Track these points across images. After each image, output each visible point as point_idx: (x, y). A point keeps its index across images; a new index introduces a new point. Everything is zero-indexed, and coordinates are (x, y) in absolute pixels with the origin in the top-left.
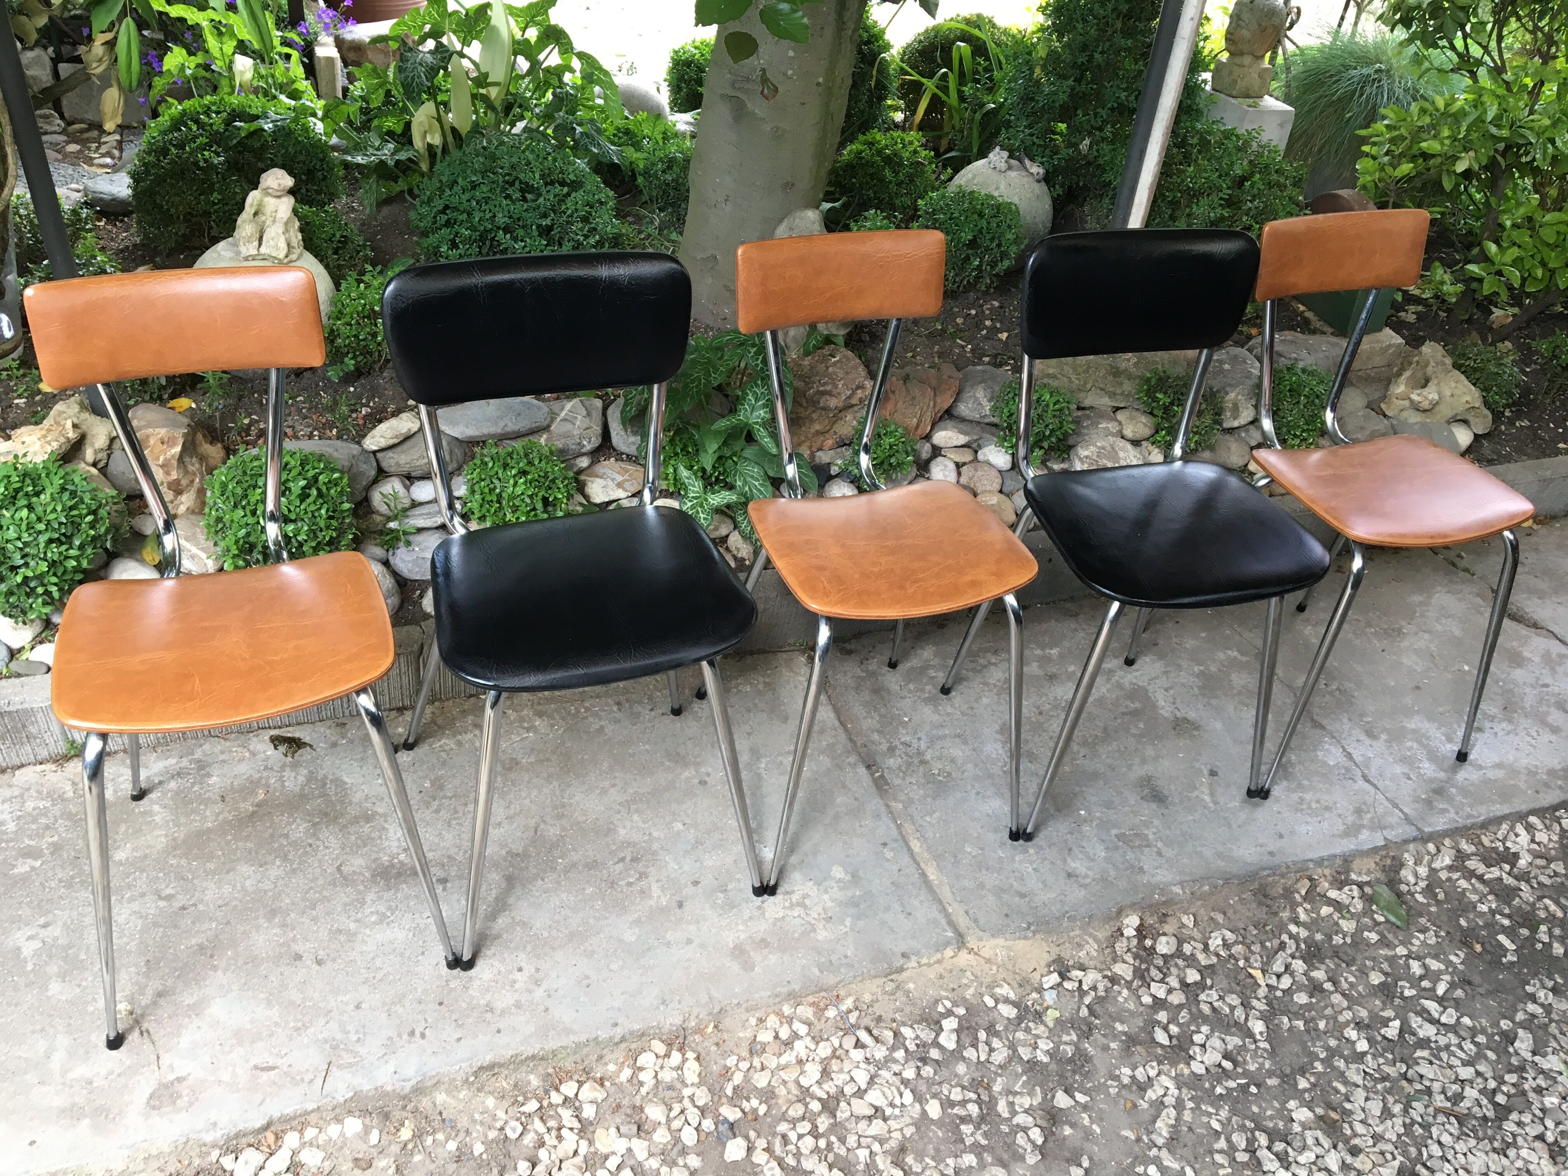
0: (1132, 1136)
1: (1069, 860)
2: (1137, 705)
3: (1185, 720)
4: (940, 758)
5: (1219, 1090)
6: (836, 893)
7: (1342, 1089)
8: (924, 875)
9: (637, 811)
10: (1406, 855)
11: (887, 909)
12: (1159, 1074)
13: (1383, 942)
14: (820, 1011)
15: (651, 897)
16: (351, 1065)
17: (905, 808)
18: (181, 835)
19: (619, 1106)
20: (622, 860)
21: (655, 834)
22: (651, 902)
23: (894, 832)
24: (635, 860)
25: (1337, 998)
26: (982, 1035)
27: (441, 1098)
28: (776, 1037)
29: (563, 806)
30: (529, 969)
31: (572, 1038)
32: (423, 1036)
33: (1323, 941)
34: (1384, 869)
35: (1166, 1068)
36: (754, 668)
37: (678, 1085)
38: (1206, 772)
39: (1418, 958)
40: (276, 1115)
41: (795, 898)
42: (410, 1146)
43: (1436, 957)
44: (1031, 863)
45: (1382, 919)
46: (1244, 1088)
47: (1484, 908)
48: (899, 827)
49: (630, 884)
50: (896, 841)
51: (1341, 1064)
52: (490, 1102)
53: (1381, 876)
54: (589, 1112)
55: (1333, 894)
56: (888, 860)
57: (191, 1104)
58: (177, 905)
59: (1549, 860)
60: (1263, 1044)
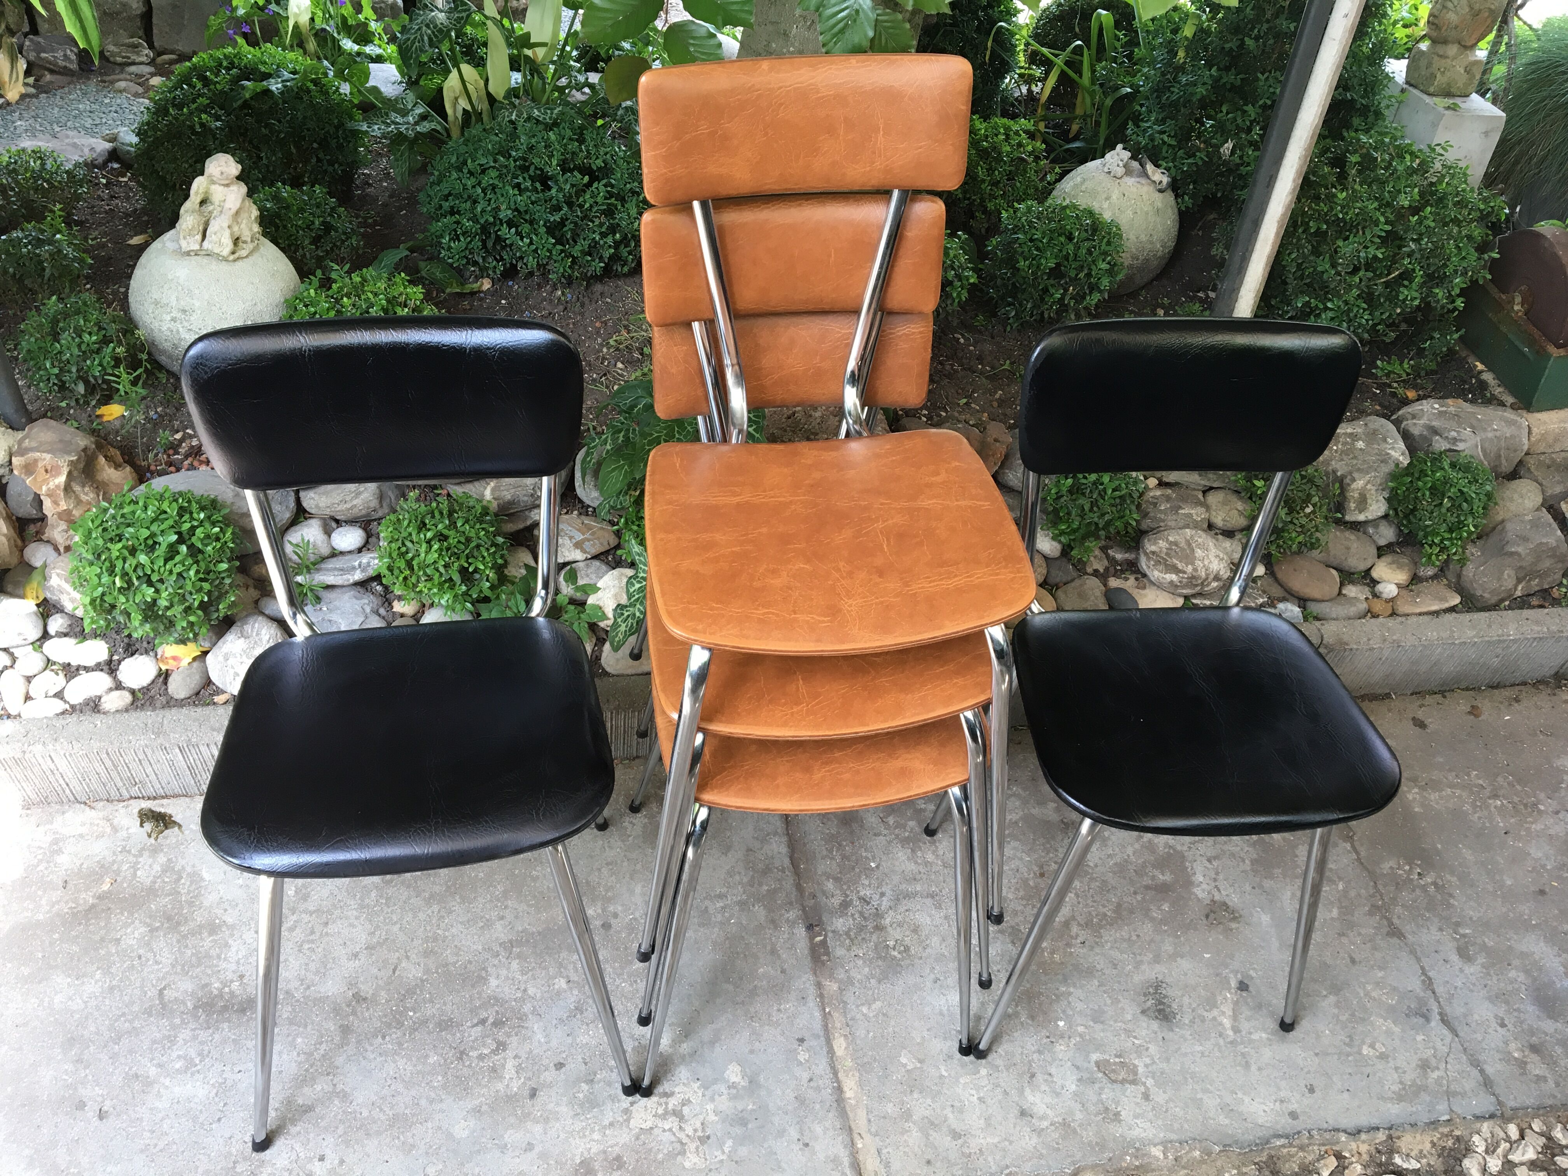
1: (1027, 1091)
3: (1225, 906)
4: (900, 925)
6: (724, 1103)
8: (839, 1089)
9: (519, 956)
10: (1476, 1138)
11: (781, 1133)
15: (501, 1078)
23: (817, 1025)
24: (498, 1024)
29: (435, 939)
34: (1442, 1154)
38: (1234, 984)
41: (673, 1102)
44: (978, 1088)
48: (826, 1017)
50: (817, 1037)
53: (1436, 1164)
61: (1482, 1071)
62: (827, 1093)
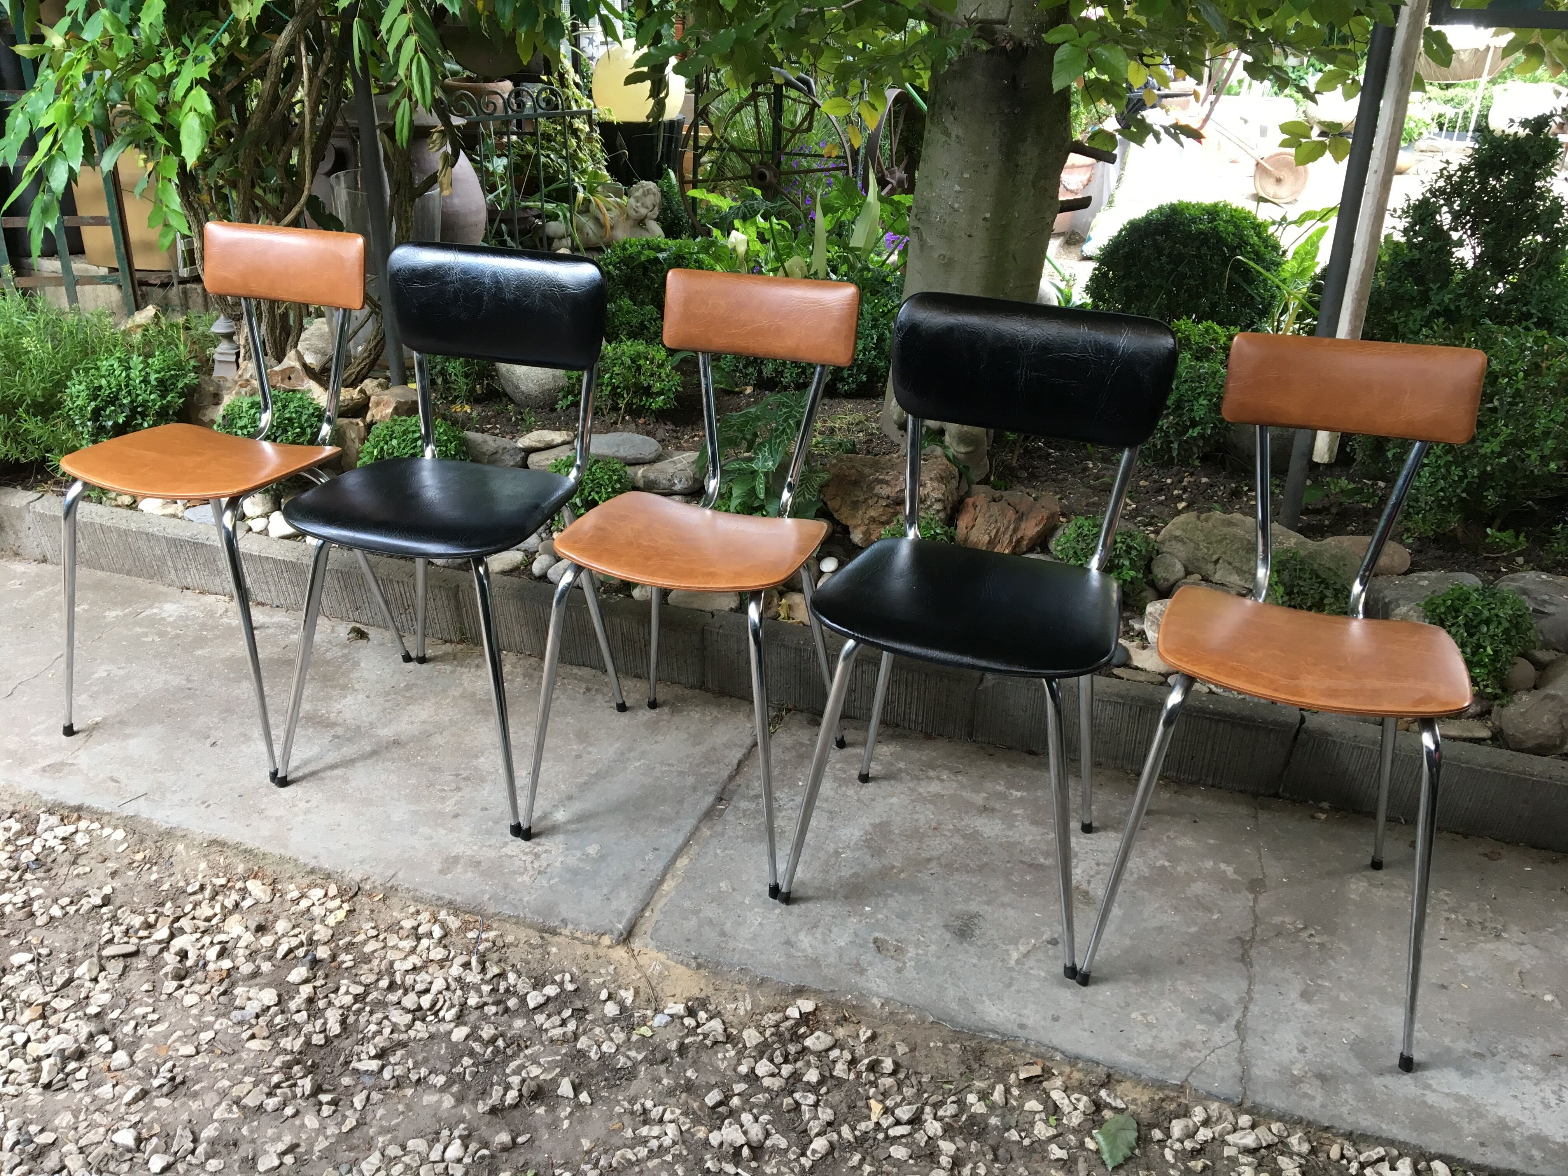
0: (586, 1147)
1: (803, 932)
5: (711, 1164)
6: (572, 861)
8: (658, 884)
10: (1199, 1109)
11: (596, 888)
12: (672, 1121)
14: (465, 927)
15: (444, 803)
17: (710, 837)
22: (440, 807)
23: (676, 846)
28: (416, 928)
30: (313, 803)
32: (208, 806)
33: (996, 1128)
34: (1154, 1110)
35: (682, 1119)
37: (317, 920)
38: (1046, 937)
41: (538, 849)
42: (134, 865)
44: (765, 918)
45: (1092, 1146)
48: (684, 846)
49: (442, 790)
50: (670, 851)
54: (247, 903)
55: (1057, 1096)
56: (643, 860)
57: (60, 778)
58: (189, 685)
60: (806, 1162)
61: (1246, 1070)
62: (651, 879)
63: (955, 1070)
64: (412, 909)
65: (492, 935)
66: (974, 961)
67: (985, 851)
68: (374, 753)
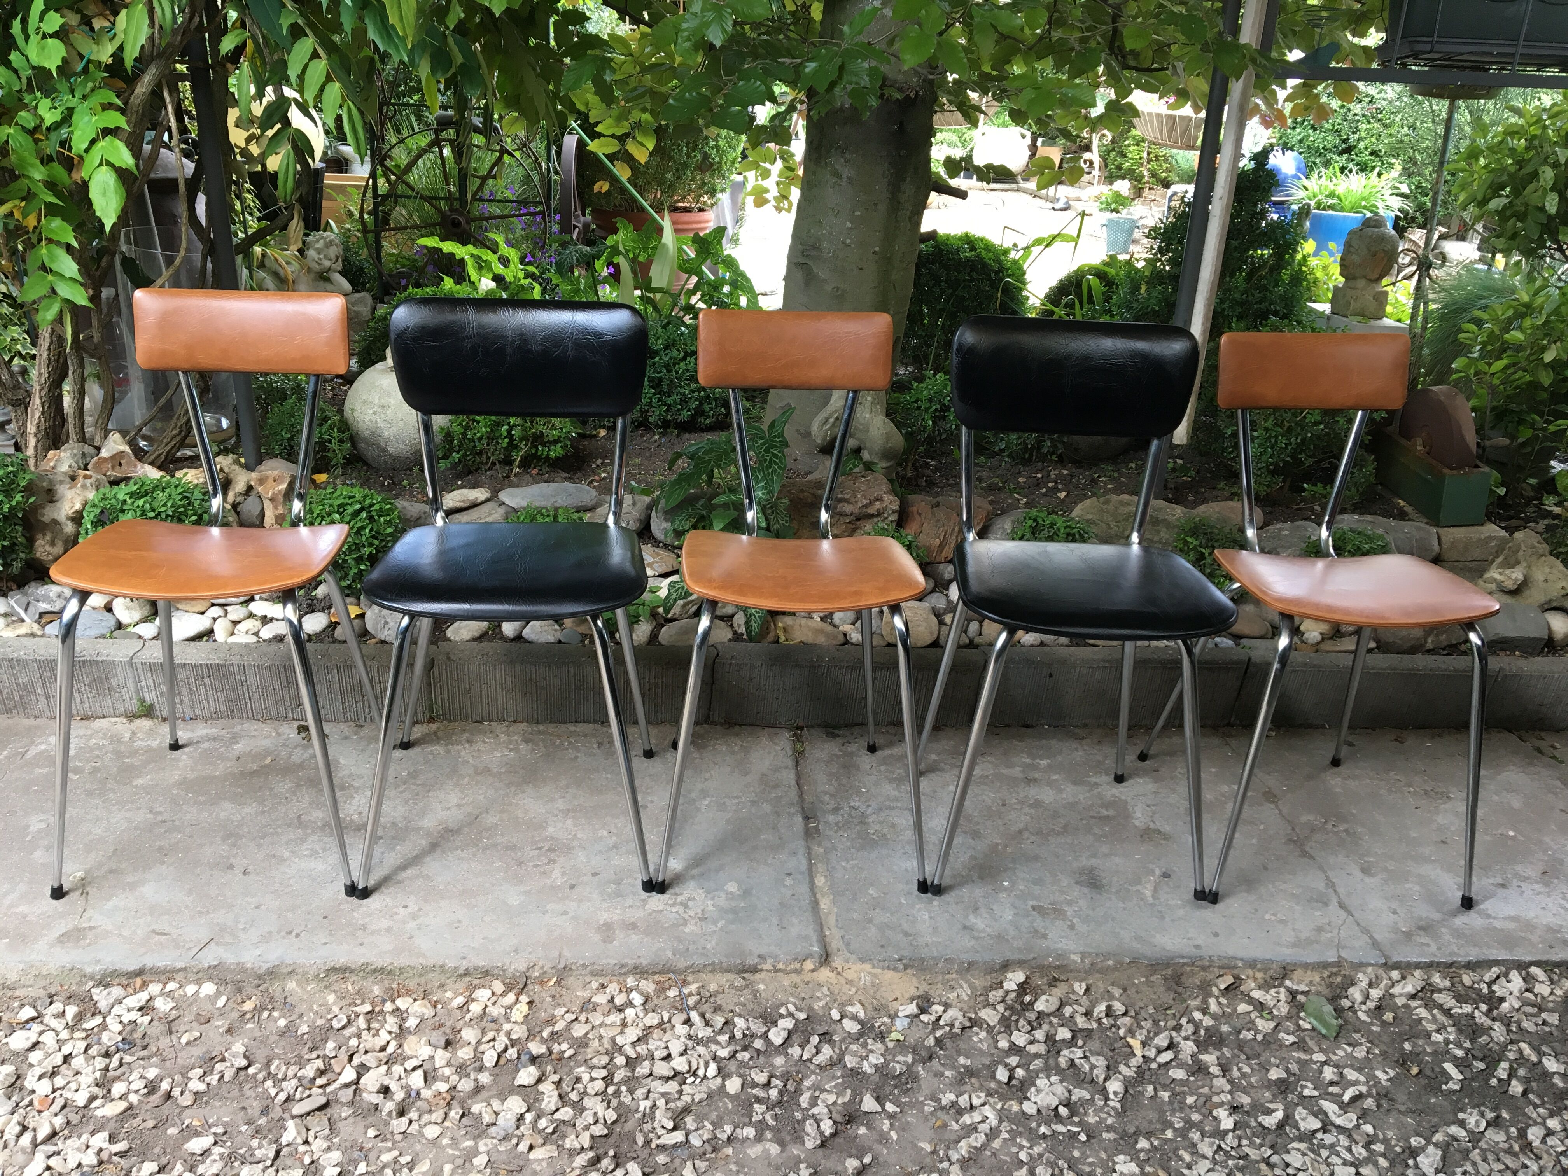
0: (928, 1148)
1: (971, 917)
2: (1111, 813)
3: (1158, 831)
4: (881, 823)
5: (1043, 1129)
6: (721, 901)
7: (1187, 1157)
8: (815, 904)
9: (573, 817)
10: (1360, 976)
11: (764, 921)
12: (983, 1105)
13: (1300, 1045)
14: (662, 989)
15: (549, 877)
16: (228, 944)
17: (826, 853)
18: (191, 775)
19: (441, 1026)
20: (540, 848)
21: (579, 836)
22: (548, 882)
23: (803, 868)
24: (551, 850)
25: (1220, 1082)
26: (815, 1040)
27: (291, 985)
28: (612, 1001)
29: (510, 804)
30: (413, 907)
31: (421, 960)
32: (298, 935)
33: (1230, 1033)
34: (1330, 986)
35: (992, 1100)
36: (737, 735)
37: (502, 1020)
38: (1158, 872)
39: (1336, 1066)
40: (149, 965)
41: (680, 899)
42: (248, 1016)
43: (1360, 1070)
44: (930, 912)
45: (1308, 1026)
46: (1073, 1136)
47: (1438, 1038)
48: (810, 866)
49: (536, 866)
50: (802, 873)
51: (1195, 1136)
52: (331, 998)
53: (1326, 992)
54: (411, 1023)
55: (1257, 994)
56: (785, 886)
57: (89, 945)
58: (160, 818)
59: (1541, 1010)
60: (1114, 1103)
61: (1371, 937)
62: (806, 902)
63: (1168, 998)
64: (595, 985)
65: (693, 988)
66: (1121, 905)
67: (1056, 815)
68: (434, 846)
